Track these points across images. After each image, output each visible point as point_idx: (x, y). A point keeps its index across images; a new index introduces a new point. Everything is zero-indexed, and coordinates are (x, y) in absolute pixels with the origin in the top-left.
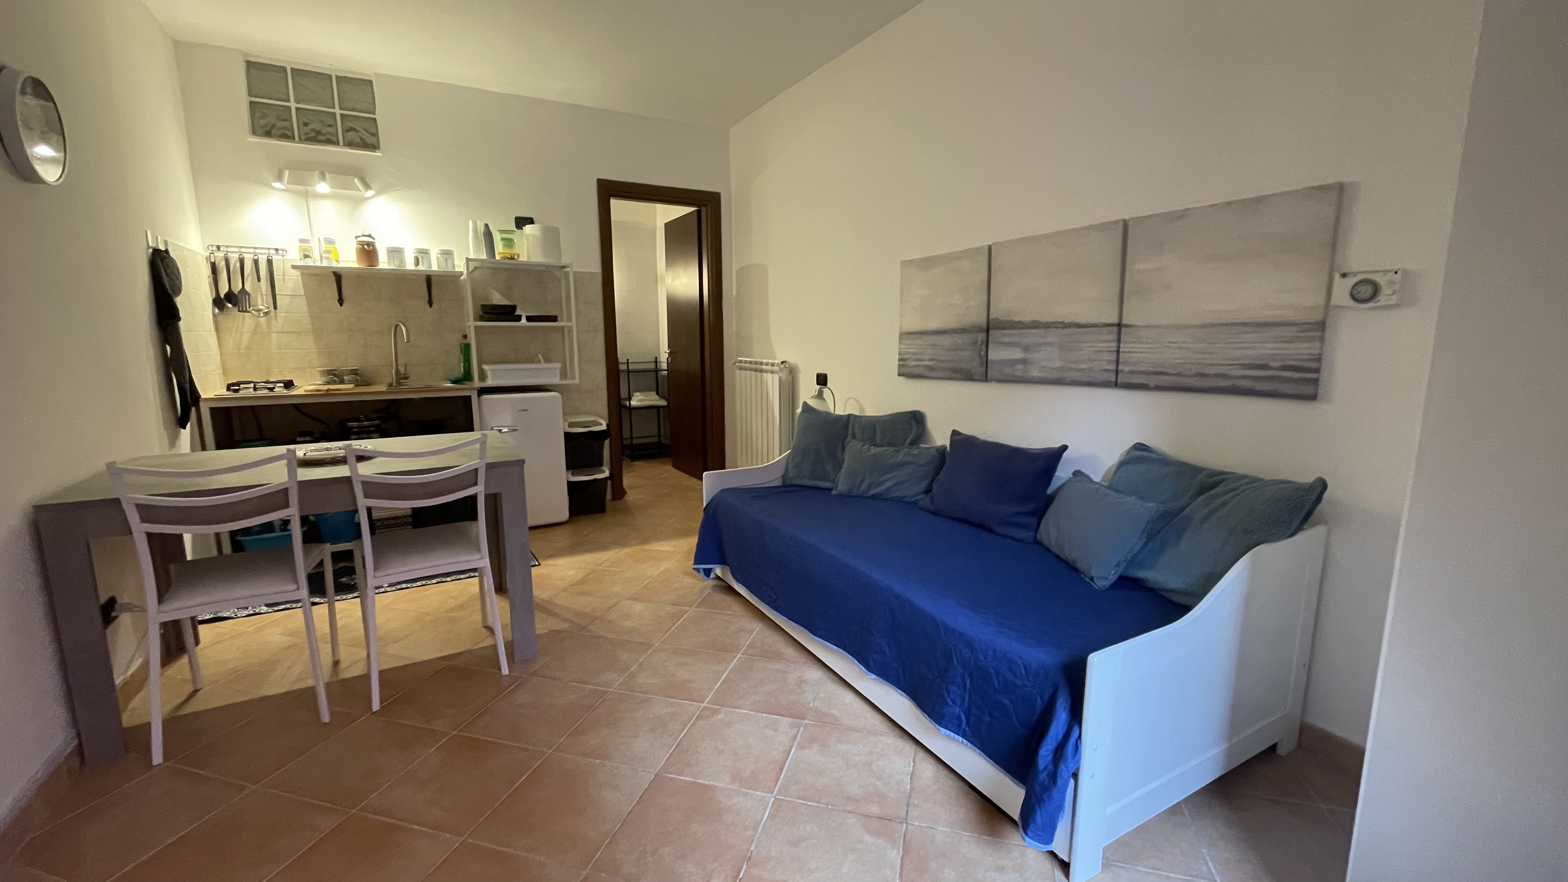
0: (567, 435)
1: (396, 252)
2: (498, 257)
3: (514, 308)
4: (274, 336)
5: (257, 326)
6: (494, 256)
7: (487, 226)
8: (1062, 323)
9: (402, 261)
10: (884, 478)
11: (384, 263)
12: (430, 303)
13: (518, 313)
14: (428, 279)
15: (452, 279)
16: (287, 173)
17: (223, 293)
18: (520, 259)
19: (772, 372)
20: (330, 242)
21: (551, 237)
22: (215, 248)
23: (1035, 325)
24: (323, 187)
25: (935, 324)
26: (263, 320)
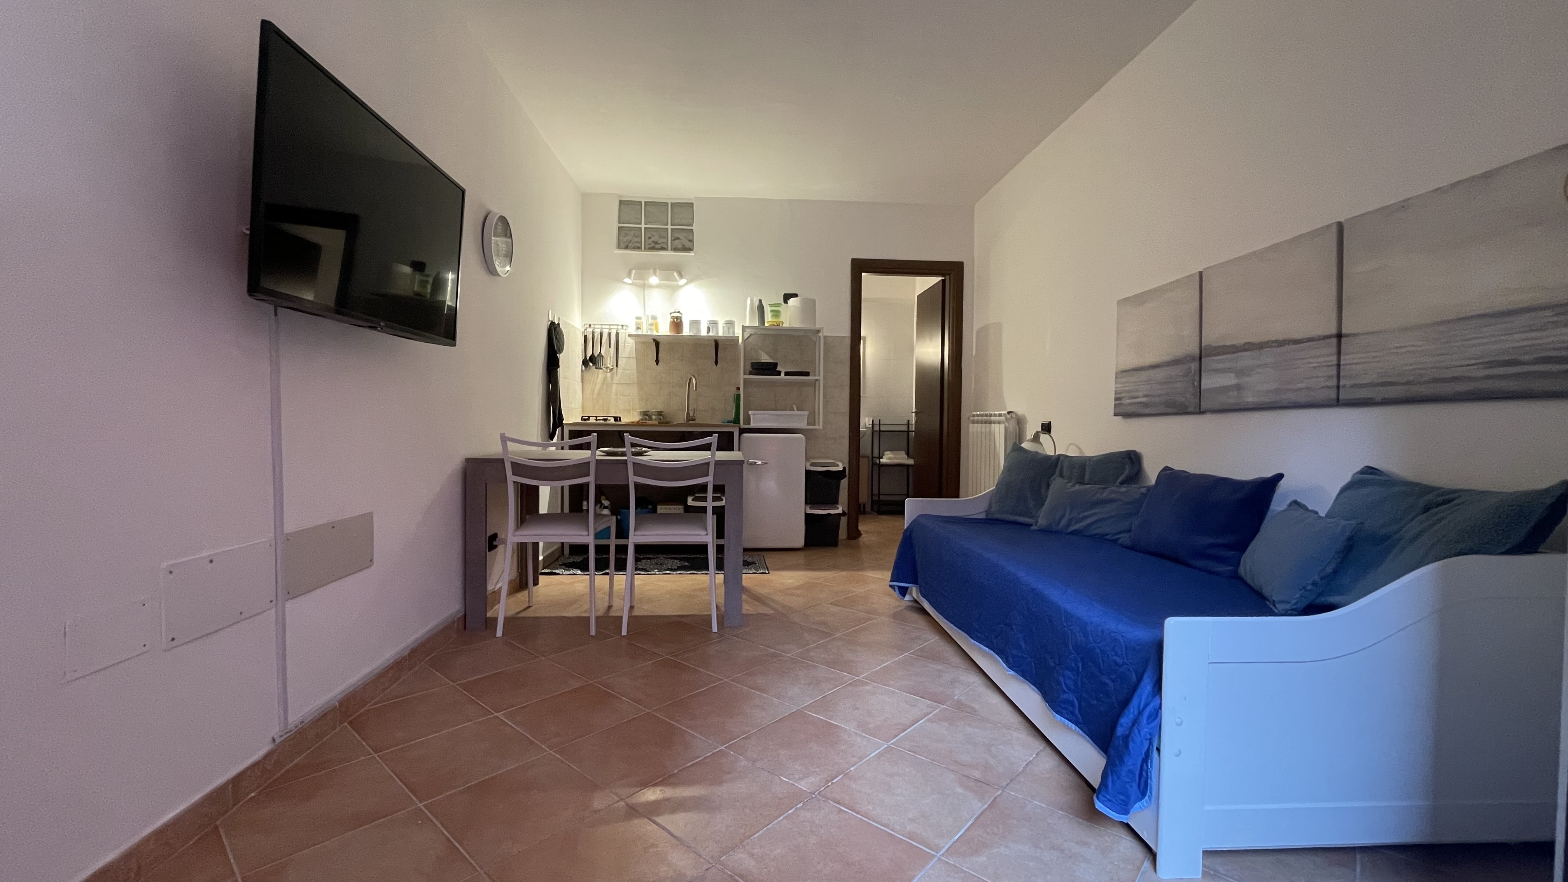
0: (808, 473)
1: (695, 323)
2: (766, 325)
3: (776, 365)
4: (614, 386)
5: (605, 379)
6: (764, 324)
7: (760, 301)
8: (1276, 341)
9: (699, 330)
10: (1087, 513)
11: (686, 331)
12: (716, 363)
13: (778, 369)
14: (717, 344)
15: (732, 342)
16: (634, 272)
17: (589, 355)
18: (784, 326)
19: (999, 423)
20: (654, 318)
21: (809, 307)
22: (588, 326)
23: (1248, 347)
24: (654, 280)
25: (1150, 359)
26: (609, 374)
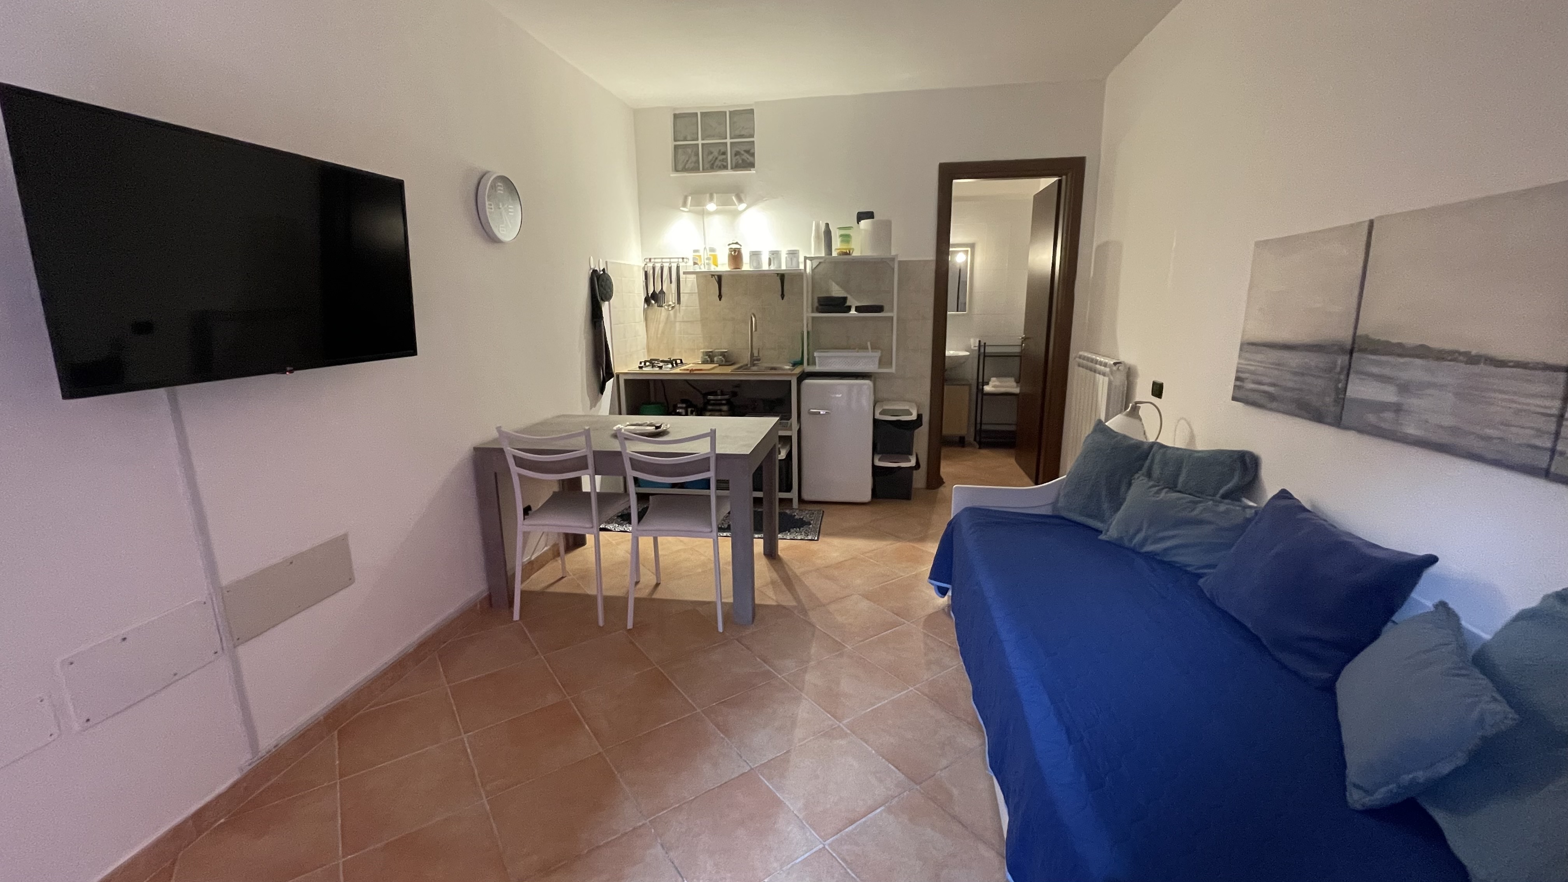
0: (876, 422)
1: (755, 255)
2: (834, 254)
3: (845, 299)
4: (677, 324)
5: (669, 315)
6: (831, 253)
7: (827, 225)
9: (759, 263)
10: (1166, 534)
11: (747, 266)
12: (783, 296)
13: (848, 304)
14: (782, 277)
15: (798, 276)
16: (690, 198)
17: (651, 292)
18: (854, 254)
19: (1104, 374)
20: (712, 250)
21: (885, 229)
22: (648, 260)
23: (1423, 352)
24: (711, 207)
25: (1284, 335)
26: (672, 312)
